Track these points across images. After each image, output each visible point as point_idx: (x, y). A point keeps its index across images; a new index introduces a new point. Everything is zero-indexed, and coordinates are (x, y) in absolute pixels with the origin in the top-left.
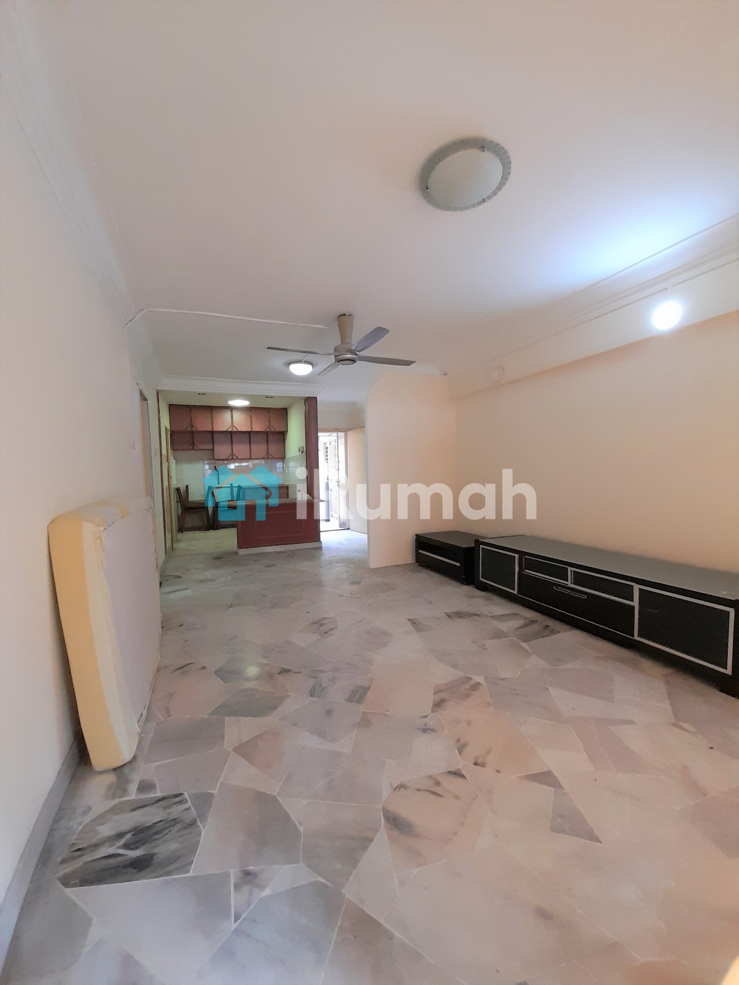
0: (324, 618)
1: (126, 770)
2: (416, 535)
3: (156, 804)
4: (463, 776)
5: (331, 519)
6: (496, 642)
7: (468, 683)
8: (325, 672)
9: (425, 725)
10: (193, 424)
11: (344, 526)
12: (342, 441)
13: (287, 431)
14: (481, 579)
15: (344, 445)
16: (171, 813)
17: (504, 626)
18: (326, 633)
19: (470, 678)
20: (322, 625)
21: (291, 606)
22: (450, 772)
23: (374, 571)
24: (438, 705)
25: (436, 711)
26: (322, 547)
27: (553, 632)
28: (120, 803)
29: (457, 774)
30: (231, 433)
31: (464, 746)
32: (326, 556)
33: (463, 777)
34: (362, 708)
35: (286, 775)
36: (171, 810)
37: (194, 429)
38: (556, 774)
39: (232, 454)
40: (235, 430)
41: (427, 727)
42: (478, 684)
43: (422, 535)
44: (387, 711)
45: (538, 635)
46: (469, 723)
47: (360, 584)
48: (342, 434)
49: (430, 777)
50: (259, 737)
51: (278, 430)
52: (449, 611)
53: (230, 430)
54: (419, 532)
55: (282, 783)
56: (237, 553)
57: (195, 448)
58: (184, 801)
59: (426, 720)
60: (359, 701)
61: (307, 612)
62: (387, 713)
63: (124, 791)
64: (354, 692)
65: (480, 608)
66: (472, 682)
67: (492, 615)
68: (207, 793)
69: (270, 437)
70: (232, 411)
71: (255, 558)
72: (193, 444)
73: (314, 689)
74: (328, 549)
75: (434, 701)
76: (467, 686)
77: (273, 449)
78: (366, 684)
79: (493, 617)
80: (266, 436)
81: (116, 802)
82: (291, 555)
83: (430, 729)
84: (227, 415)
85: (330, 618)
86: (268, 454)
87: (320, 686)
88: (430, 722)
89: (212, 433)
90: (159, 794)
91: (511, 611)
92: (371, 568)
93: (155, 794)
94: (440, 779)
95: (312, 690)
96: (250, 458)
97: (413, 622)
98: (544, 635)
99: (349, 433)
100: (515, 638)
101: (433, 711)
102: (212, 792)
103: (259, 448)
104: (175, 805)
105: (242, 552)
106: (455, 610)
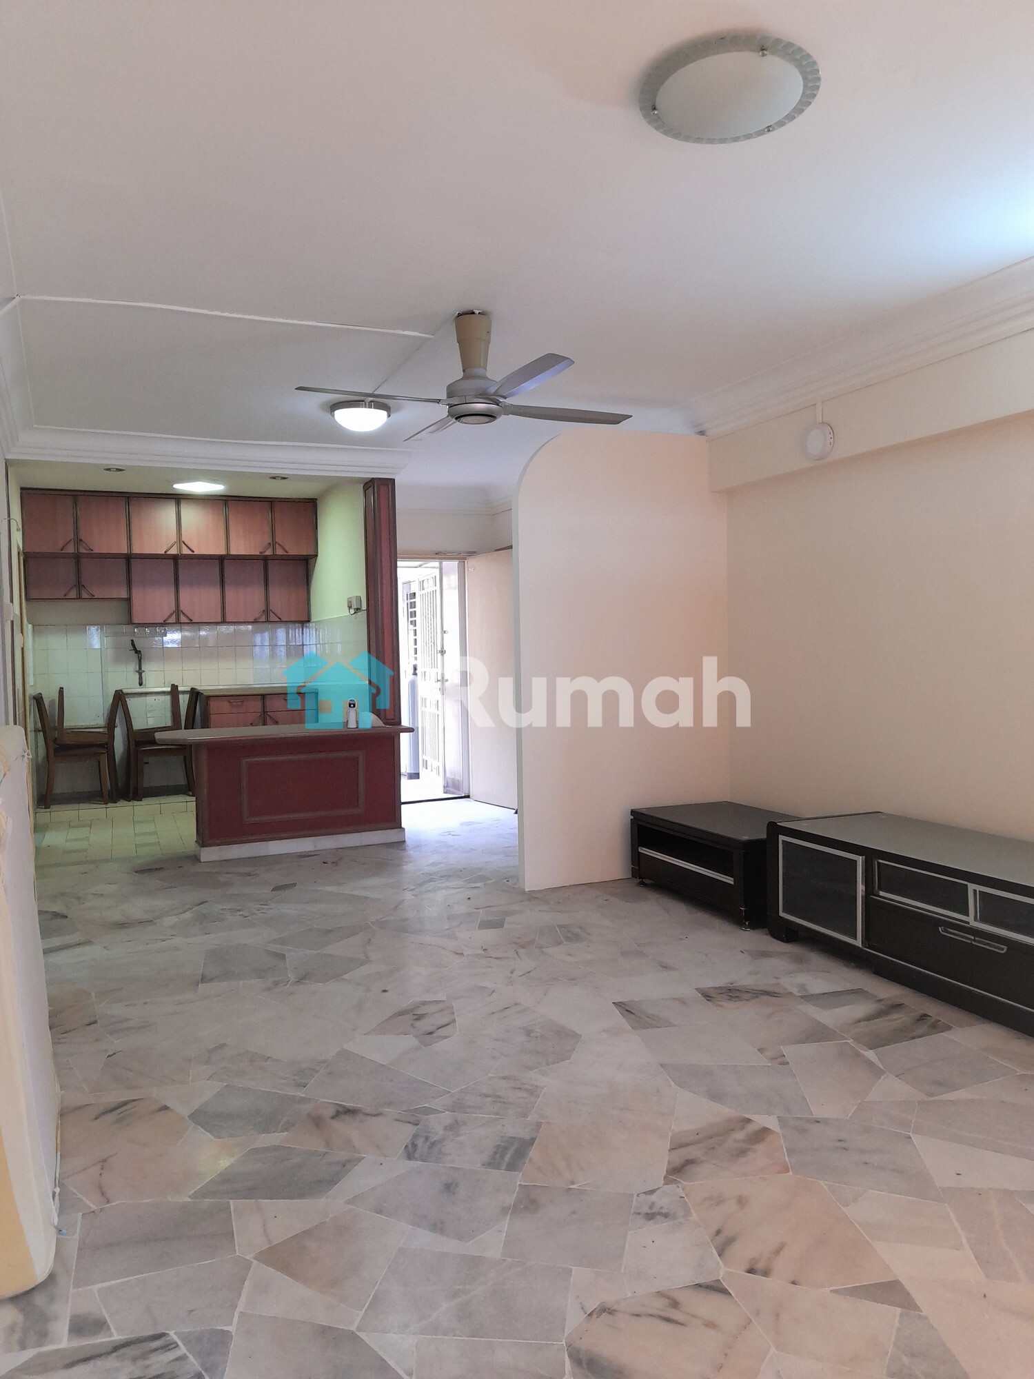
0: (424, 1003)
1: (39, 1300)
2: (633, 812)
3: (114, 1354)
4: (724, 1291)
5: (422, 772)
6: (810, 1049)
7: (743, 1128)
8: (435, 1111)
9: (652, 1205)
10: (82, 536)
11: (457, 791)
12: (452, 580)
13: (317, 556)
14: (782, 914)
15: (457, 590)
16: (147, 1367)
17: (830, 1017)
18: (431, 1033)
19: (748, 1121)
20: (419, 1017)
21: (345, 977)
22: (699, 1286)
23: (533, 897)
24: (677, 1171)
25: (675, 1182)
26: (405, 841)
27: (936, 1027)
28: (39, 1355)
29: (716, 1288)
30: (176, 559)
31: (730, 1241)
32: (418, 863)
33: (726, 1293)
34: (519, 1179)
35: (371, 1296)
36: (147, 1362)
37: (82, 550)
38: (907, 1285)
39: (178, 611)
40: (186, 551)
41: (654, 1210)
42: (765, 1131)
43: (644, 811)
44: (573, 1183)
45: (901, 1035)
46: (741, 1201)
47: (502, 926)
48: (451, 566)
49: (660, 1294)
50: (307, 1233)
51: (293, 552)
52: (708, 983)
53: (174, 551)
54: (638, 805)
55: (364, 1310)
56: (196, 859)
57: (85, 595)
58: (173, 1346)
59: (653, 1198)
60: (512, 1167)
61: (384, 991)
62: (571, 1187)
63: (43, 1336)
64: (500, 1151)
65: (777, 978)
66: (751, 1128)
67: (804, 993)
68: (214, 1332)
69: (273, 568)
70: (178, 504)
71: (242, 870)
72: (79, 586)
73: (414, 1146)
74: (419, 846)
75: (669, 1162)
76: (740, 1135)
77: (280, 598)
78: (524, 1134)
79: (809, 998)
80: (264, 565)
81: (30, 1353)
82: (333, 861)
83: (660, 1214)
84: (166, 515)
85: (437, 1002)
86: (267, 611)
87: (427, 1138)
88: (662, 1201)
89: (129, 558)
90: (117, 1337)
91: (849, 986)
92: (526, 890)
93: (110, 1336)
94: (681, 1297)
95: (410, 1146)
96: (224, 622)
97: (626, 1009)
98: (914, 1034)
99: (471, 563)
100: (850, 1041)
101: (667, 1181)
102: (225, 1328)
103: (247, 597)
104: (154, 1354)
105: (211, 854)
106: (721, 982)
